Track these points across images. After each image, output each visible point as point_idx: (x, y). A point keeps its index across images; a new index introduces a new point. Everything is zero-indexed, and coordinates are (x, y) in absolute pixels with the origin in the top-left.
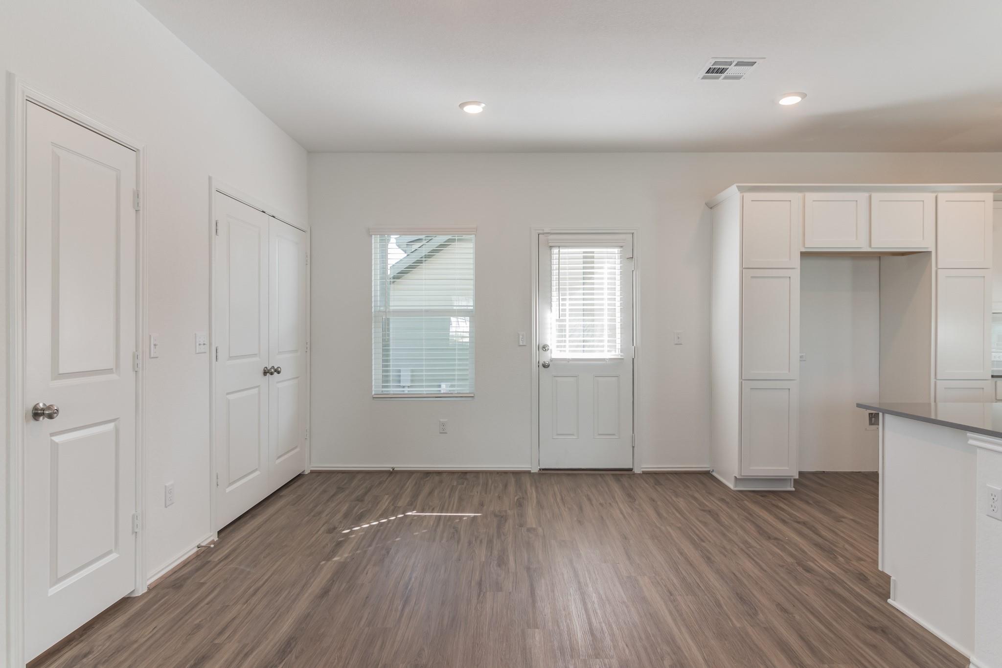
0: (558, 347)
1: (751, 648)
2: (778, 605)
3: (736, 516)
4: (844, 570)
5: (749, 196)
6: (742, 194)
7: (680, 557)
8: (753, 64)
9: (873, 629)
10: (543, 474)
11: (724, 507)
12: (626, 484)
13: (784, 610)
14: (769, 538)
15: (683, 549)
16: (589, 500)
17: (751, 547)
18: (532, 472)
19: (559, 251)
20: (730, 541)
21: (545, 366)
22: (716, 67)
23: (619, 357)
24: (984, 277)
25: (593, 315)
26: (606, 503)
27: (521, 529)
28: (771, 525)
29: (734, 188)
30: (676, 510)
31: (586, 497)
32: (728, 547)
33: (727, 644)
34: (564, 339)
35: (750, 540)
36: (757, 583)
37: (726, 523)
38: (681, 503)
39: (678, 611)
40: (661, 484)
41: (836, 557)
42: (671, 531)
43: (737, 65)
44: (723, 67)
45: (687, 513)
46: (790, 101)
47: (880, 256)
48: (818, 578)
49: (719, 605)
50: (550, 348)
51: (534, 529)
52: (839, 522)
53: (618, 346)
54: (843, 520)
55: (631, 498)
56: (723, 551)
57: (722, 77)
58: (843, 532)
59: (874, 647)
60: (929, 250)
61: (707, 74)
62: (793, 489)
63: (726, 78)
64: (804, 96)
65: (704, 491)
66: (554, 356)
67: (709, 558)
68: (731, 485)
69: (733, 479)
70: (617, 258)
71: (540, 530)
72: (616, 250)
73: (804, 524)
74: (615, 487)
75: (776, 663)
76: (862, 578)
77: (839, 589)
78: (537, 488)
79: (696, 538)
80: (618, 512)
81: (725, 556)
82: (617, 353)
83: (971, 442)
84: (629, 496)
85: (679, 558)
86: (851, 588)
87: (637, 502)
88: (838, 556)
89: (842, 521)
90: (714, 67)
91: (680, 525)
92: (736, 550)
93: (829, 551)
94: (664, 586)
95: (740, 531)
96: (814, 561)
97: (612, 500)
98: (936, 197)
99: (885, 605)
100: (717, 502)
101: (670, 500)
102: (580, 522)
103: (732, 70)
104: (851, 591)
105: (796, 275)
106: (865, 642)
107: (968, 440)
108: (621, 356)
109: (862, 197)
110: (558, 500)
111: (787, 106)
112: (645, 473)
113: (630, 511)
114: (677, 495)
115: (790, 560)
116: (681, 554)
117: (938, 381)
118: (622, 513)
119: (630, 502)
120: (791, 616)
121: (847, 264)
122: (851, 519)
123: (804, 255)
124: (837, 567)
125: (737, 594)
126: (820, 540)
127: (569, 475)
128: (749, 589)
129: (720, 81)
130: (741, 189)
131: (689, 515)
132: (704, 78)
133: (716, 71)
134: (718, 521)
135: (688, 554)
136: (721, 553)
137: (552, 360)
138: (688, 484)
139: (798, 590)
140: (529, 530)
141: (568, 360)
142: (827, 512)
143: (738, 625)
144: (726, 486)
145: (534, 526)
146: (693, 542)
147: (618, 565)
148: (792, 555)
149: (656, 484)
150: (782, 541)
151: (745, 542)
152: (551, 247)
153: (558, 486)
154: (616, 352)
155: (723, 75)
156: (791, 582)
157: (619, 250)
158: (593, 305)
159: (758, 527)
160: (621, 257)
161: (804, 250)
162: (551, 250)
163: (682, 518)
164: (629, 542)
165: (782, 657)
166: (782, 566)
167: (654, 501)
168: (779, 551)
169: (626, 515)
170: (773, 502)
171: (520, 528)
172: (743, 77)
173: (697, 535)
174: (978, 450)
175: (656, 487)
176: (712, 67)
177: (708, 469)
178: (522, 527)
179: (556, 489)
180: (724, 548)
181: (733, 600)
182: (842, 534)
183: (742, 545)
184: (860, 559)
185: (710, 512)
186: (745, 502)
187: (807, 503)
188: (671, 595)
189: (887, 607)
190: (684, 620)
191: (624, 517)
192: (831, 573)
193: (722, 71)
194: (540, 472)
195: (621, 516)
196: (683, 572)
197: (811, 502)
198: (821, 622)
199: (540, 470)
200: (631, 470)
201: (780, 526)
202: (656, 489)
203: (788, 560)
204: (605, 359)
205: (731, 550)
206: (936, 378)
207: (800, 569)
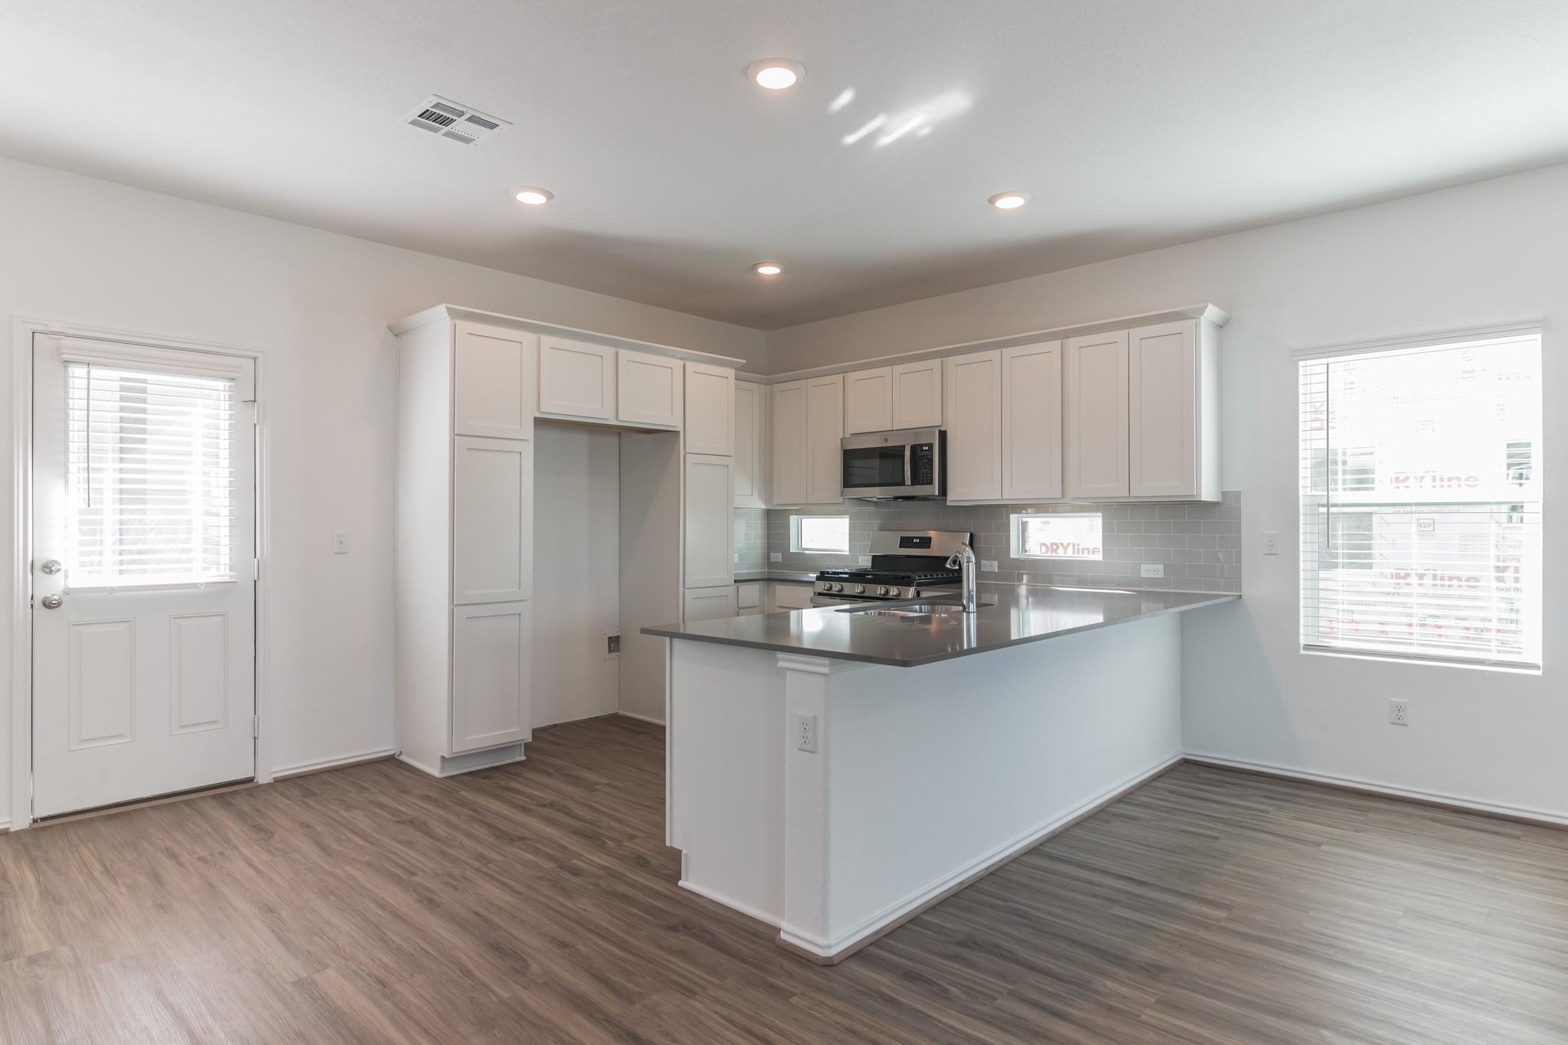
0: (82, 564)
1: (534, 1025)
2: (553, 940)
3: (454, 819)
4: (618, 859)
5: (465, 326)
6: (454, 322)
7: (382, 914)
8: (492, 126)
9: (673, 928)
10: (44, 829)
11: (432, 808)
12: (246, 808)
13: (563, 945)
14: (512, 839)
15: (383, 899)
16: (174, 856)
17: (490, 861)
18: (12, 830)
19: (89, 373)
20: (455, 860)
21: (48, 605)
22: (438, 112)
23: (227, 579)
24: (728, 466)
25: (144, 501)
26: (211, 855)
27: (11, 965)
28: (508, 819)
29: (441, 310)
30: (356, 833)
31: (162, 852)
32: (456, 872)
33: (498, 1035)
34: (98, 548)
35: (487, 852)
36: (514, 917)
37: (442, 833)
38: (360, 819)
39: (404, 1011)
40: (315, 794)
41: (604, 843)
42: (355, 873)
43: (470, 119)
44: (448, 115)
45: (374, 834)
46: (531, 199)
47: (621, 432)
48: (592, 880)
49: (468, 974)
50: (63, 568)
51: (46, 956)
52: (593, 791)
53: (225, 560)
54: (597, 787)
55: (262, 832)
56: (450, 880)
57: (442, 132)
58: (601, 805)
59: (682, 953)
60: (678, 430)
61: (419, 118)
62: (524, 758)
63: (448, 134)
64: (550, 196)
65: (394, 790)
66: (73, 584)
67: (431, 901)
68: (435, 772)
69: (438, 761)
70: (222, 399)
71: (64, 952)
72: (221, 385)
73: (552, 805)
74: (223, 818)
75: (575, 1033)
76: (642, 862)
77: (621, 888)
78: (33, 861)
79: (399, 872)
80: (242, 864)
81: (456, 889)
82: (222, 572)
83: (781, 664)
84: (258, 828)
85: (381, 916)
86: (634, 880)
87: (277, 837)
88: (607, 841)
89: (597, 790)
90: (434, 110)
91: (367, 858)
92: (469, 873)
93: (593, 837)
94: (368, 975)
95: (467, 842)
96: (579, 856)
97: (225, 845)
98: (684, 365)
99: (675, 889)
100: (418, 802)
101: (337, 817)
102: (161, 907)
103: (461, 125)
104: (634, 885)
105: (528, 450)
106: (671, 951)
107: (777, 662)
108: (231, 577)
109: (608, 351)
110: (97, 874)
111: (528, 204)
112: (280, 781)
113: (266, 857)
114: (349, 808)
115: (548, 865)
116: (382, 907)
117: (687, 591)
118: (251, 865)
119: (263, 839)
120: (573, 950)
121: (582, 439)
122: (606, 784)
123: (541, 423)
124: (610, 856)
125: (490, 944)
126: (577, 824)
127: (111, 817)
128: (505, 931)
129: (437, 138)
130: (453, 313)
131: (378, 836)
132: (414, 123)
133: (436, 118)
134: (428, 833)
135: (395, 904)
136: (447, 884)
137: (67, 592)
138: (365, 785)
139: (571, 906)
140: (32, 961)
141: (111, 590)
142: (576, 781)
143: (505, 995)
144: (425, 773)
145: (46, 948)
146: (398, 881)
147: (267, 966)
148: (550, 857)
149: (305, 797)
150: (530, 839)
151: (480, 857)
152: (67, 363)
153: (91, 846)
154: (218, 569)
155: (445, 129)
156: (561, 899)
157: (228, 384)
158: (144, 482)
159: (489, 826)
160: (231, 398)
161: (538, 415)
162: (66, 367)
163: (368, 845)
164: (280, 915)
165: (580, 1018)
166: (541, 878)
167: (308, 827)
168: (530, 856)
169: (261, 867)
170: (502, 783)
171: (8, 963)
172: (474, 142)
173: (403, 867)
174: (788, 673)
175: (306, 800)
176: (431, 109)
177: (392, 752)
178: (12, 958)
179: (86, 853)
180: (450, 876)
181: (487, 956)
182: (603, 809)
183: (476, 864)
184: (632, 837)
185: (411, 822)
186: (462, 792)
187: (549, 774)
188: (385, 987)
189: (679, 892)
190: (417, 1023)
191: (257, 870)
192: (605, 868)
193: (445, 121)
194: (37, 825)
195: (250, 871)
196: (395, 938)
197: (551, 771)
198: (612, 943)
199: (35, 821)
200: (250, 780)
201: (522, 817)
202: (307, 805)
203: (546, 867)
204: (197, 584)
205: (463, 877)
206: (684, 587)
207: (566, 875)
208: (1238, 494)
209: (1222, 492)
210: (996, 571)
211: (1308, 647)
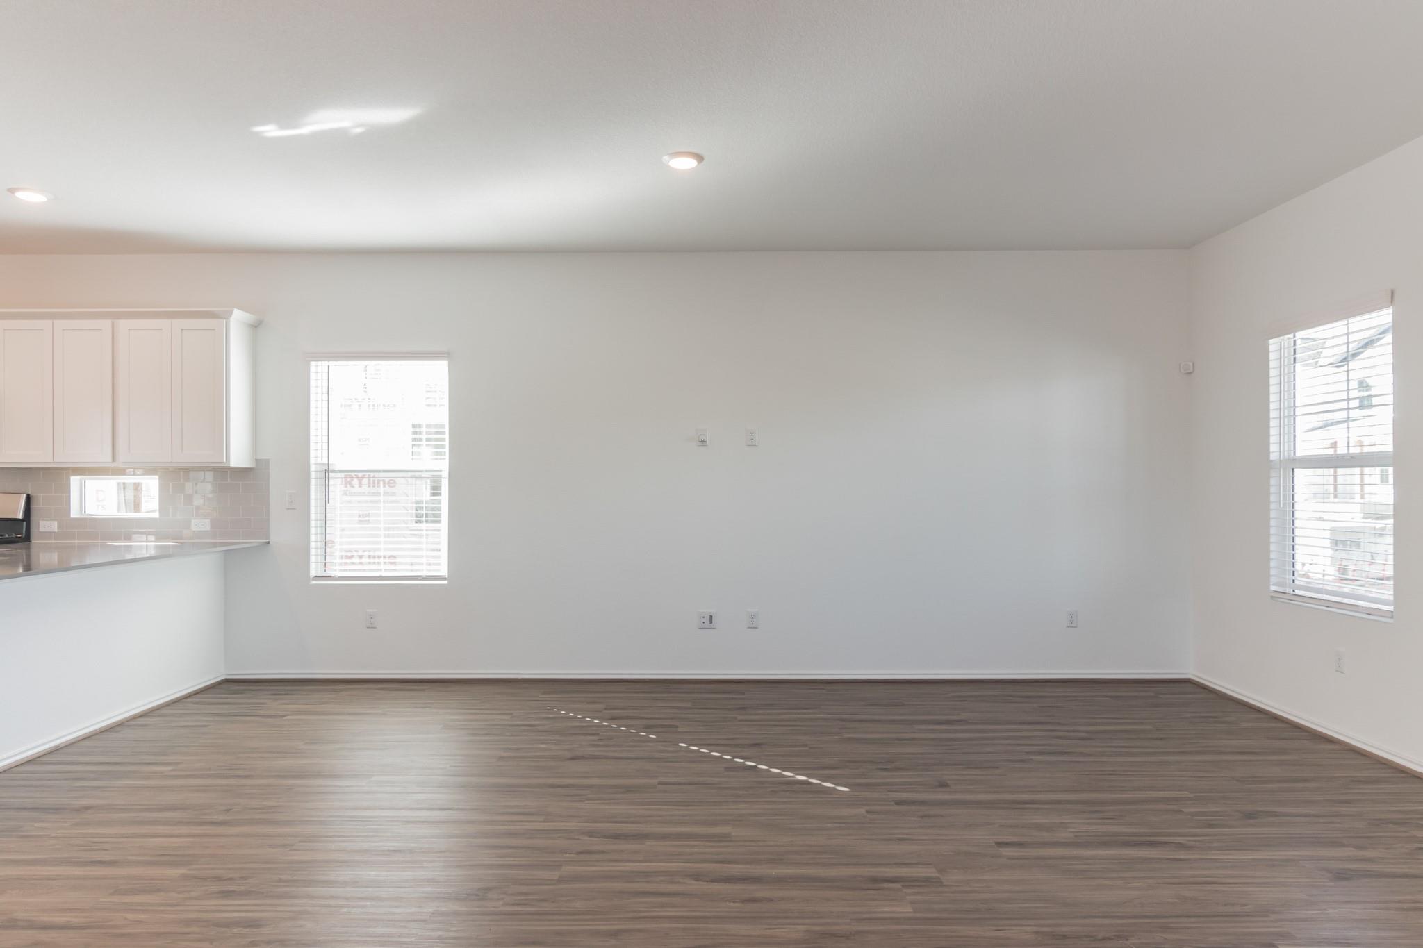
208: (267, 461)
209: (256, 460)
210: (56, 531)
211: (318, 577)
